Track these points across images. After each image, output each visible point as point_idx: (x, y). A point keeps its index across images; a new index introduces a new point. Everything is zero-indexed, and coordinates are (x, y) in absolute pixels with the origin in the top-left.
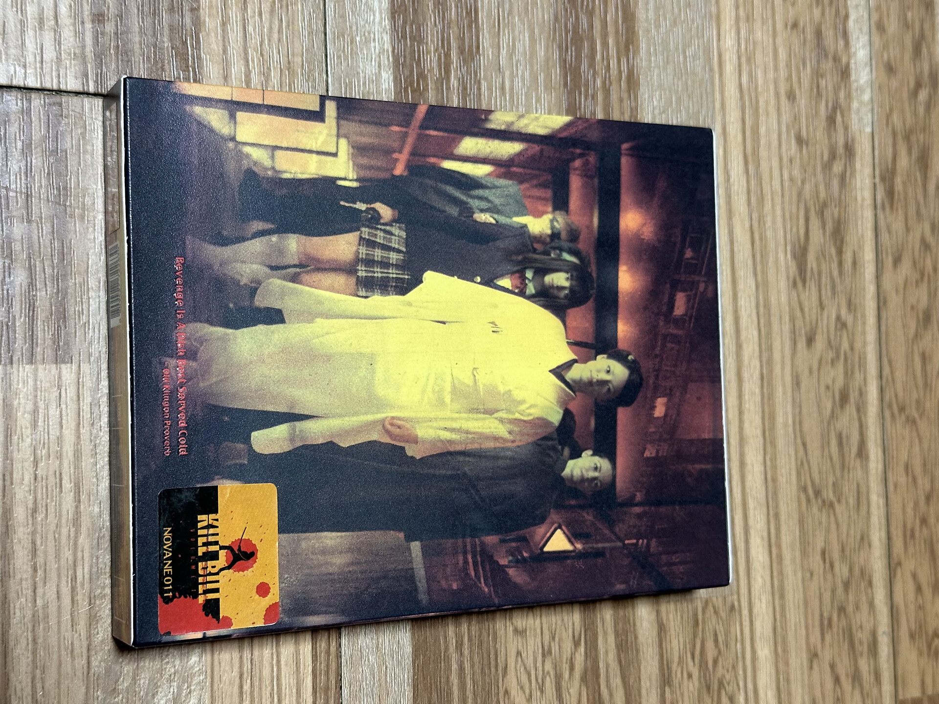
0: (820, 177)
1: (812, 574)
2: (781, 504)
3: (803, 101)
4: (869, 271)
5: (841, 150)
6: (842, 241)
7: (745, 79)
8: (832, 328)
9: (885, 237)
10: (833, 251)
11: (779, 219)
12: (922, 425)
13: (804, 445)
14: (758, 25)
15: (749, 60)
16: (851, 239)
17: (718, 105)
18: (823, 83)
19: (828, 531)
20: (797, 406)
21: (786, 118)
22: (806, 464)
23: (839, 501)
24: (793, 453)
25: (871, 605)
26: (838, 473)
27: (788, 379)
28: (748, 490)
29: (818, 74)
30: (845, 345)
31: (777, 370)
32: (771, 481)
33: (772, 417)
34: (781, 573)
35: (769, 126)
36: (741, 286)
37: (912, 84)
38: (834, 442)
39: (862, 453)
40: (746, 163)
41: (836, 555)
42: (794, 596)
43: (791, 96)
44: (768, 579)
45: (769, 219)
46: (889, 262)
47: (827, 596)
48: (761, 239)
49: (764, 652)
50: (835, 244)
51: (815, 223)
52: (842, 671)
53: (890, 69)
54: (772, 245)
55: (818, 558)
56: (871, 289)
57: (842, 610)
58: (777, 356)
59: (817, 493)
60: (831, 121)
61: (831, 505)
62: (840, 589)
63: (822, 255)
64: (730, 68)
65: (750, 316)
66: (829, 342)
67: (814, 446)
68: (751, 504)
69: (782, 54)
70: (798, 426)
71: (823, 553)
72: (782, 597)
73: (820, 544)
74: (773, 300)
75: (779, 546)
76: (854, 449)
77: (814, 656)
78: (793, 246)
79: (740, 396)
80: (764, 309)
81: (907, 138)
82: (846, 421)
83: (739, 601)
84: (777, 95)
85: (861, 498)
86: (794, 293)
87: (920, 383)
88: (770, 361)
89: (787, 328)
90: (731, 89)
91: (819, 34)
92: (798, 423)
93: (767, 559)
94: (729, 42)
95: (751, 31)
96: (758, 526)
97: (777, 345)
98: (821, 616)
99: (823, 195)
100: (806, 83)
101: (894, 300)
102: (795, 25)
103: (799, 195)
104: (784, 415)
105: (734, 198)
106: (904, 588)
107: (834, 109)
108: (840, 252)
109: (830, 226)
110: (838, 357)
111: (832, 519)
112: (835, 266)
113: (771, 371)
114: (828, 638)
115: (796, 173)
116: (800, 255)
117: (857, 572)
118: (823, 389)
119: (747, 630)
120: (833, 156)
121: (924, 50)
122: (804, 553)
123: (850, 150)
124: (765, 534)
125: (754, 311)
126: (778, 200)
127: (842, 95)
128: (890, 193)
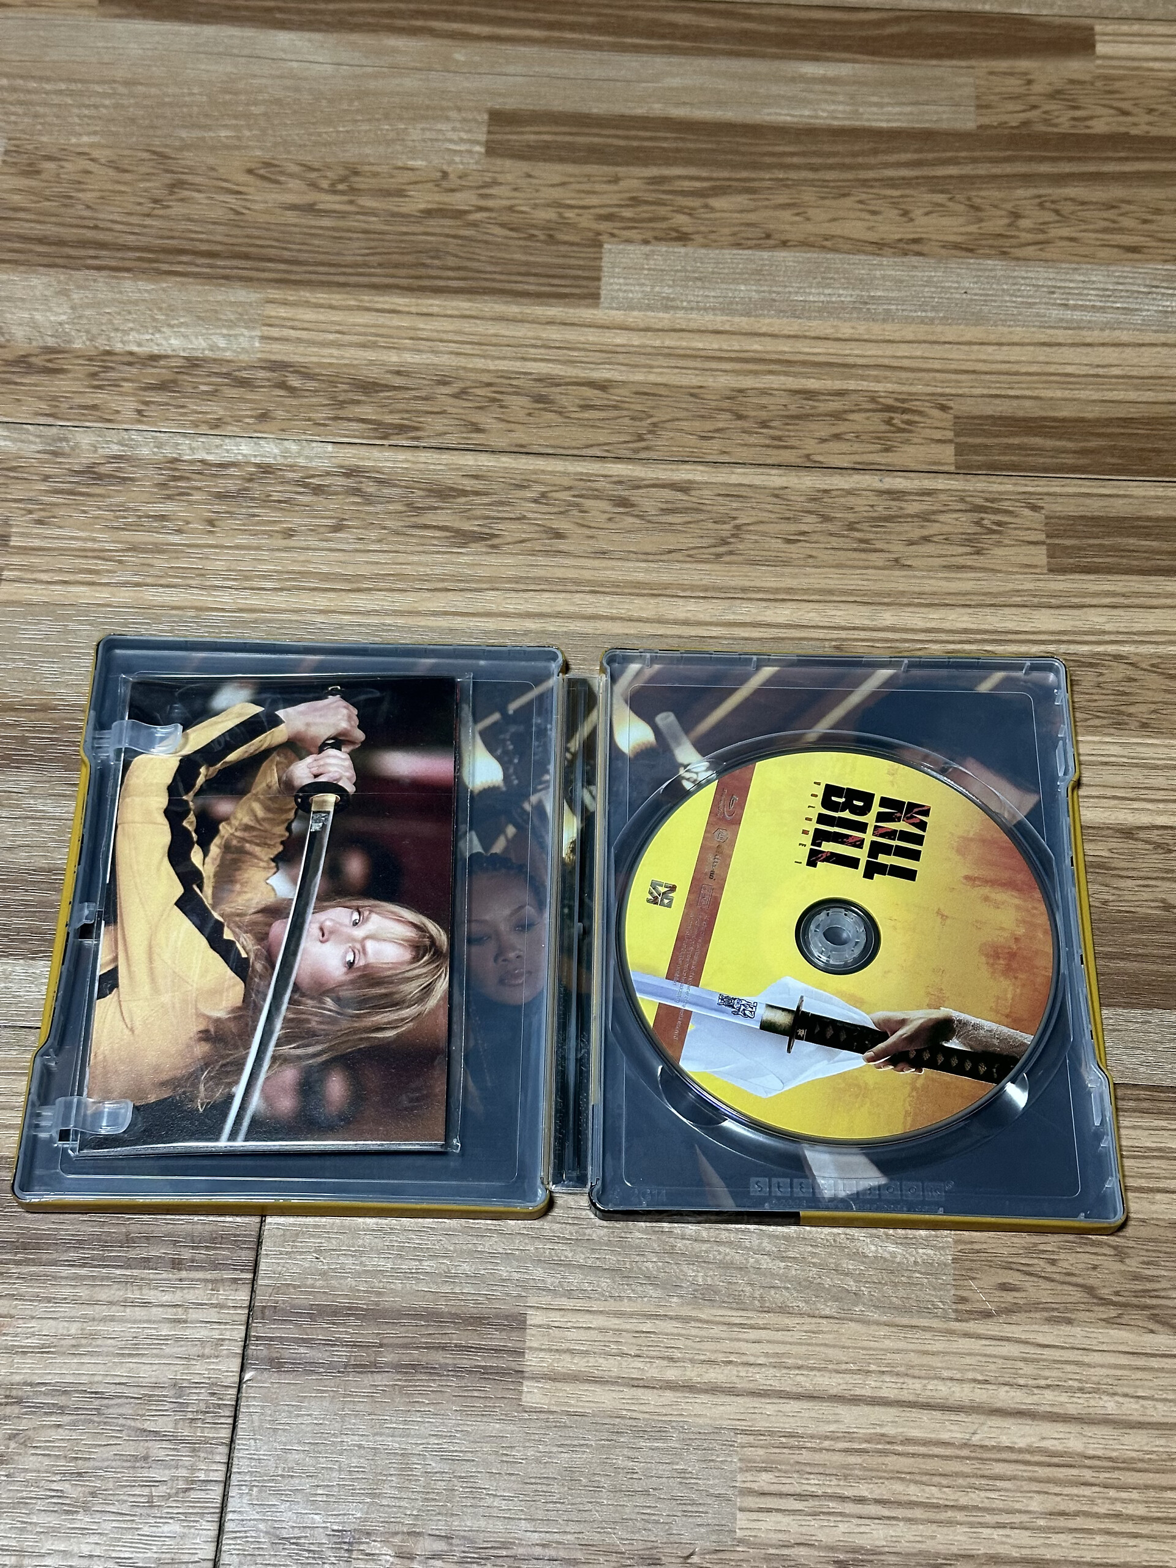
0: (380, 508)
1: (811, 556)
2: (733, 584)
3: (294, 521)
4: (485, 461)
5: (350, 482)
6: (452, 489)
7: (269, 585)
8: (545, 509)
9: (451, 440)
10: (463, 500)
11: (423, 558)
12: (660, 416)
13: (670, 552)
14: (210, 565)
15: (247, 578)
16: (452, 479)
17: (294, 617)
18: (276, 496)
19: (764, 534)
20: (626, 556)
21: (313, 543)
22: (691, 552)
23: (735, 518)
24: (678, 566)
25: (850, 492)
26: (702, 517)
27: (596, 563)
28: (714, 619)
29: (266, 501)
30: (565, 495)
31: (587, 575)
32: (707, 593)
33: (638, 585)
34: (806, 591)
35: (322, 562)
36: (493, 607)
37: (282, 393)
38: (670, 519)
39: (683, 488)
40: (359, 590)
41: (793, 527)
42: (833, 580)
43: (289, 534)
44: (811, 605)
45: (422, 570)
46: (478, 438)
47: (835, 542)
48: (443, 580)
49: (888, 617)
50: (454, 497)
51: (429, 519)
52: (917, 533)
53: (264, 417)
54: (449, 569)
55: (793, 548)
56: (506, 461)
57: (851, 527)
58: (571, 574)
59: (724, 542)
60: (318, 490)
61: (738, 527)
62: (828, 526)
63: (465, 514)
64: (255, 601)
65: (526, 600)
66: (561, 513)
67: (672, 541)
68: (731, 617)
69: (241, 540)
70: (651, 557)
71: (789, 541)
72: (831, 592)
73: (779, 545)
74: (511, 573)
75: (777, 590)
76: (680, 496)
77: (897, 563)
78: (454, 545)
79: (613, 619)
80: (521, 584)
81: (342, 404)
82: (648, 502)
83: (831, 640)
84: (286, 549)
85: (732, 494)
86: (505, 548)
87: (616, 413)
88: (576, 582)
89: (542, 560)
90: (279, 600)
91: (221, 496)
92: (646, 556)
93: (789, 604)
94: (226, 599)
95: (216, 573)
96: (754, 611)
97: (560, 573)
98: (855, 550)
99: (400, 507)
100: (275, 515)
101: (520, 436)
102: (211, 522)
103: (398, 533)
104: (639, 572)
105: (397, 606)
106: (836, 454)
107: (306, 485)
108: (464, 493)
109: (433, 502)
110: (578, 505)
111: (751, 528)
112: (478, 500)
113: (589, 582)
114: (879, 545)
115: (373, 534)
116: (464, 538)
117: (811, 506)
118: (610, 525)
119: (863, 635)
120: (356, 491)
121: (244, 374)
122: (786, 563)
123: (351, 472)
124: (764, 604)
125: (521, 594)
126: (401, 558)
127: (290, 475)
128: (401, 429)
